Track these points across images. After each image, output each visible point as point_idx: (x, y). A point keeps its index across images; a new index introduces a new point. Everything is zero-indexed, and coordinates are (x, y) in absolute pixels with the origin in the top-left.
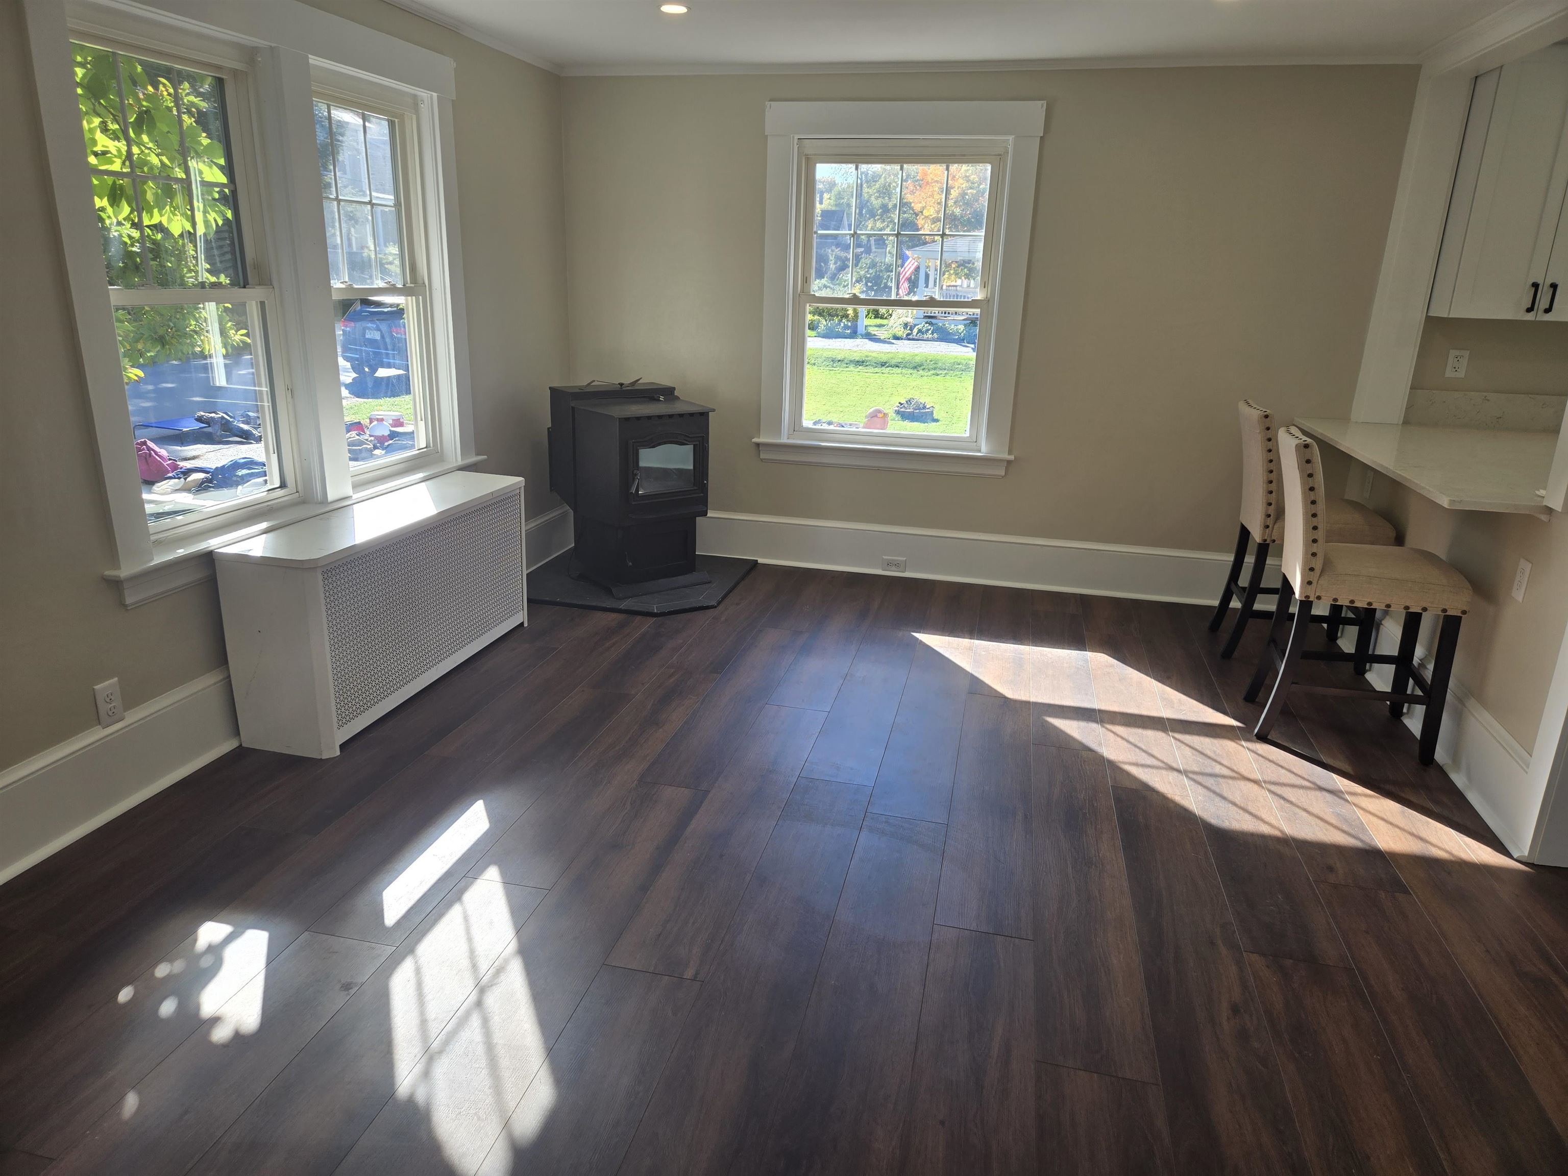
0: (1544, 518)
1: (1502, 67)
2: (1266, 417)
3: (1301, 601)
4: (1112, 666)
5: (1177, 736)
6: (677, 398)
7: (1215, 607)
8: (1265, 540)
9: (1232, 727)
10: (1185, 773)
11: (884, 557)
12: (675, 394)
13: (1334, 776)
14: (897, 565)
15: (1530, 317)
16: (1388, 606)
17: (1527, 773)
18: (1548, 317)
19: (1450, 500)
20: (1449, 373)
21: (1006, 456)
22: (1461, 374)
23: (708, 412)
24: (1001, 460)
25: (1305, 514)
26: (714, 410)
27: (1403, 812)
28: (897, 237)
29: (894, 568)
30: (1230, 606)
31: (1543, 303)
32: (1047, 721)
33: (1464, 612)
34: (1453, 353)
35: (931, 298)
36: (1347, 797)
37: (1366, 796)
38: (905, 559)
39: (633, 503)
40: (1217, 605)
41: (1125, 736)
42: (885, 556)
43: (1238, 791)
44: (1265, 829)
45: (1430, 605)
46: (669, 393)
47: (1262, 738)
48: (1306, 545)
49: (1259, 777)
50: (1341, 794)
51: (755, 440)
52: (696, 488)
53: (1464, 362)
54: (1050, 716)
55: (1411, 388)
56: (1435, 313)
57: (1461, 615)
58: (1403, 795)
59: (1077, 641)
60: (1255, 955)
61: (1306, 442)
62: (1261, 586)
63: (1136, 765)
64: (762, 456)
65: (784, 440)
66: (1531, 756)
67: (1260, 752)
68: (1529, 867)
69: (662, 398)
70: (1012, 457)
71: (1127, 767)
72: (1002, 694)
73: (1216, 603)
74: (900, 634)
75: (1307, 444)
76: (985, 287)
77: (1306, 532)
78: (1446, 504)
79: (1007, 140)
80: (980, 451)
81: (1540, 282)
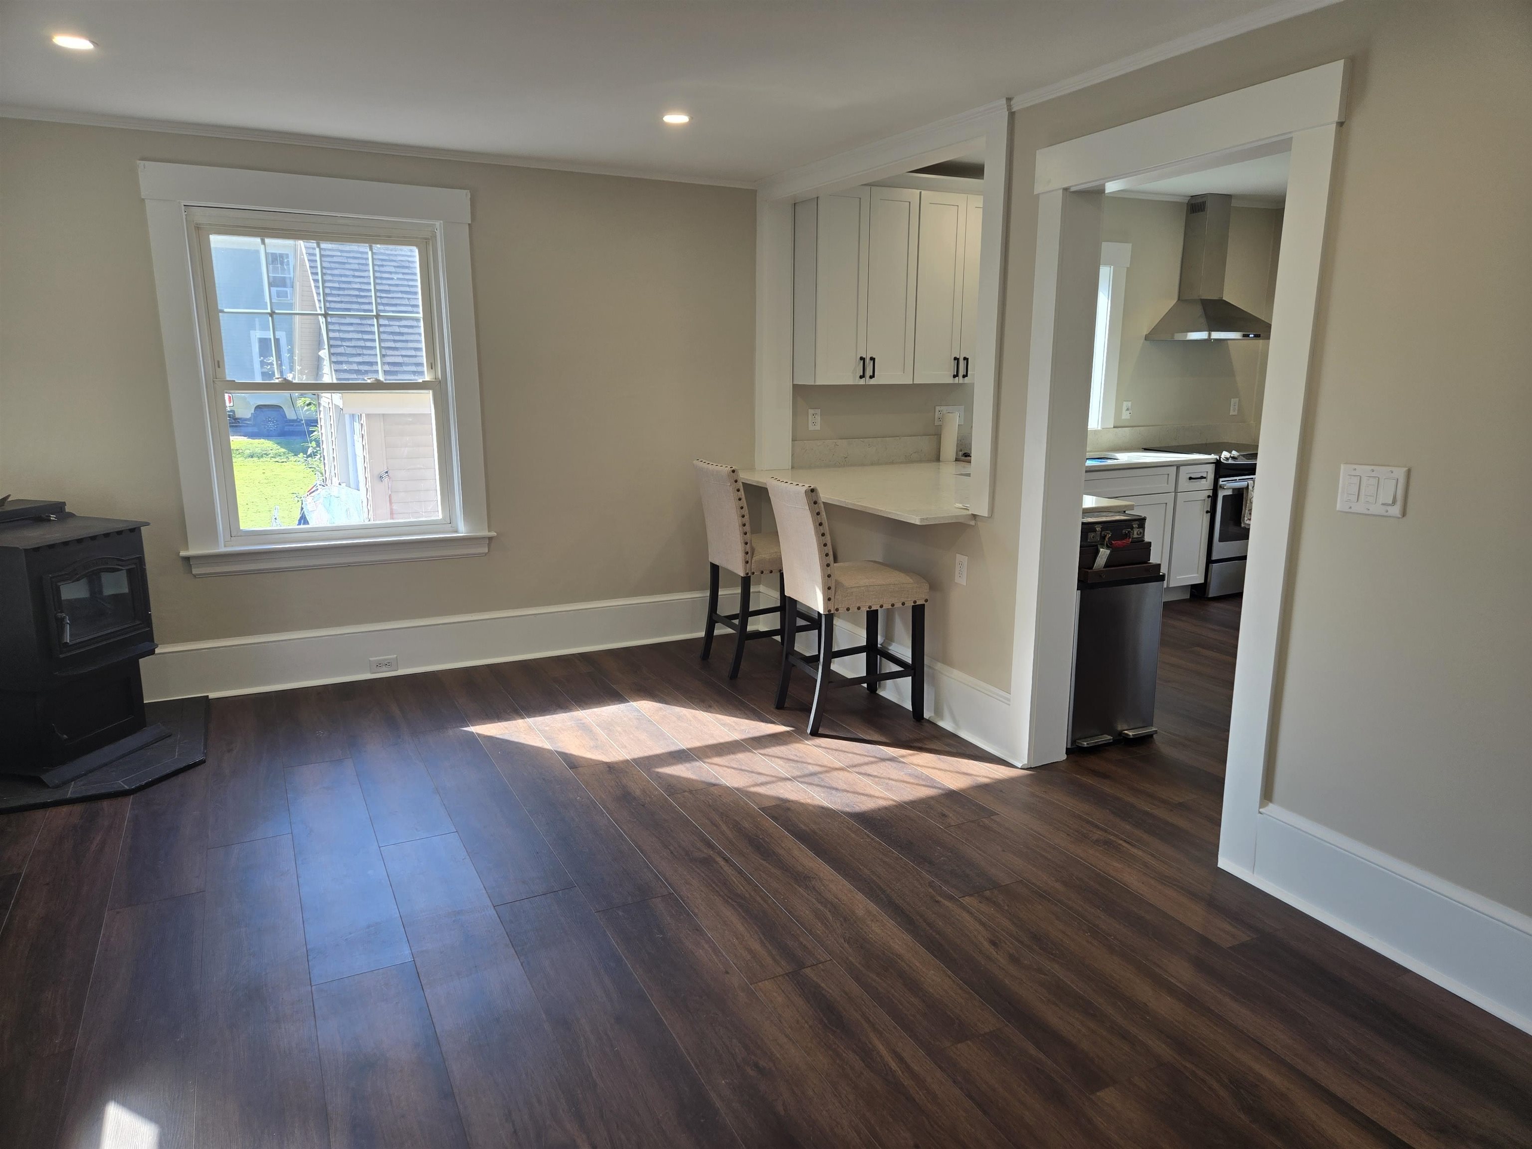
0: (972, 523)
1: (818, 197)
2: (733, 471)
3: (825, 615)
4: (661, 709)
5: (762, 751)
6: (71, 515)
7: (702, 638)
8: (747, 574)
9: (788, 732)
10: (795, 778)
11: (371, 659)
12: (67, 510)
13: (881, 747)
14: (388, 664)
15: (862, 382)
16: (893, 605)
17: (1009, 705)
18: (873, 382)
19: (921, 519)
20: (811, 428)
21: (486, 533)
22: (818, 427)
23: (140, 527)
24: (483, 538)
25: (819, 545)
26: (147, 524)
27: (939, 759)
28: (325, 317)
29: (384, 668)
30: (714, 635)
31: (869, 372)
32: (658, 772)
33: (926, 601)
34: (811, 411)
35: (376, 380)
36: (901, 759)
37: (911, 755)
38: (395, 656)
39: (61, 656)
40: (704, 636)
41: (727, 764)
42: (372, 657)
43: (839, 779)
44: (882, 803)
45: (906, 600)
46: (58, 508)
47: (815, 733)
48: (823, 570)
49: (841, 765)
50: (895, 759)
51: (183, 553)
52: (138, 622)
53: (818, 418)
54: (658, 768)
55: (792, 441)
56: (799, 381)
57: (924, 603)
58: (927, 746)
59: (615, 696)
60: (966, 897)
61: (811, 488)
62: (750, 610)
63: (756, 785)
64: (195, 571)
65: (222, 549)
66: (1010, 694)
67: (823, 745)
68: (1029, 771)
69: (53, 517)
70: (493, 534)
71: (753, 789)
72: (599, 761)
73: (702, 634)
74: (450, 732)
75: (813, 489)
76: (432, 368)
77: (821, 559)
78: (918, 523)
79: (434, 224)
80: (456, 532)
81: (864, 356)
